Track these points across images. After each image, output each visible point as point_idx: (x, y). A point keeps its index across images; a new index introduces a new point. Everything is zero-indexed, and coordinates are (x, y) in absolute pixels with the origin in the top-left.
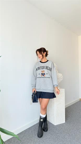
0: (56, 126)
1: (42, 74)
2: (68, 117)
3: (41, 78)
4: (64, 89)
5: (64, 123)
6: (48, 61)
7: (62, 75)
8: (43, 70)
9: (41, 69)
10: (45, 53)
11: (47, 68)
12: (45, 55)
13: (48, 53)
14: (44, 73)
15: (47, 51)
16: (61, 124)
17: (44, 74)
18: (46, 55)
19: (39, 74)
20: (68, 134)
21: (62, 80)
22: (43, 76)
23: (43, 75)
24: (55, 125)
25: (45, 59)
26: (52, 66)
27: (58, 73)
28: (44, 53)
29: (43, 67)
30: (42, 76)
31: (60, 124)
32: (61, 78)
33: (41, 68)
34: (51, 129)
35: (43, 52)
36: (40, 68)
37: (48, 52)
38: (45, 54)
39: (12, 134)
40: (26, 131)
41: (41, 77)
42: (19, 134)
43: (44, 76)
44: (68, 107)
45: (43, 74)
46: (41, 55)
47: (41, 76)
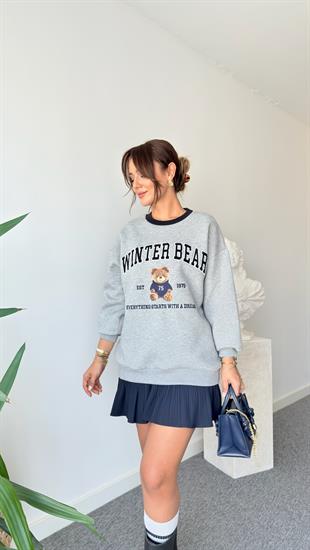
0: (238, 480)
1: (155, 286)
2: (284, 447)
3: (147, 307)
4: (269, 341)
5: (268, 472)
6: (188, 212)
7: (260, 285)
8: (160, 264)
9: (151, 257)
11: (182, 251)
13: (188, 173)
14: (163, 280)
15: (185, 161)
16: (258, 474)
17: (167, 286)
18: (180, 182)
19: (140, 288)
20: (284, 512)
21: (261, 307)
22: (160, 301)
23: (161, 294)
24: (235, 477)
25: (171, 205)
26: (213, 243)
27: (247, 277)
28: (165, 166)
29: (160, 250)
30: (156, 296)
31: (254, 476)
32: (257, 298)
33: (152, 251)
34: (221, 493)
35: (157, 166)
36: (144, 252)
37: (187, 168)
38: (173, 173)
39: (69, 511)
40: (122, 502)
42: (95, 512)
43: (168, 300)
44: (283, 409)
45: (162, 288)
47: (152, 297)
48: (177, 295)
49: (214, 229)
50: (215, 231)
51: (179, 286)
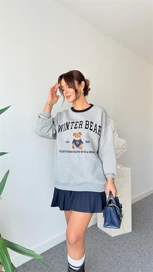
0: (114, 237)
1: (74, 141)
2: (137, 221)
3: (71, 152)
4: (130, 168)
5: (129, 233)
7: (125, 141)
8: (77, 131)
10: (83, 83)
11: (89, 125)
12: (84, 90)
17: (80, 142)
19: (67, 142)
20: (137, 253)
23: (78, 146)
24: (112, 236)
25: (83, 102)
26: (104, 121)
27: (119, 137)
28: (80, 83)
29: (78, 124)
30: (75, 147)
31: (122, 235)
32: (124, 147)
34: (106, 244)
36: (70, 124)
39: (31, 253)
40: (57, 248)
41: (72, 150)
42: (43, 253)
43: (81, 149)
44: (136, 203)
45: (78, 143)
46: (72, 91)
47: (73, 147)
48: (85, 147)
49: (104, 114)
50: (105, 115)
51: (87, 142)
